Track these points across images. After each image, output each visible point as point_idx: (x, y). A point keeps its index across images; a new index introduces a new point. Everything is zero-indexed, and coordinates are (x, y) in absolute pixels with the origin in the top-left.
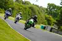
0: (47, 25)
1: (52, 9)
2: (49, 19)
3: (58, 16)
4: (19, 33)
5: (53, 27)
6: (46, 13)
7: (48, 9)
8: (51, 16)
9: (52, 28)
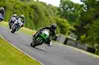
0: (60, 34)
1: (67, 8)
2: (63, 24)
3: (77, 20)
4: (14, 46)
5: (69, 37)
6: (58, 14)
7: (62, 9)
8: (65, 20)
9: (67, 39)
